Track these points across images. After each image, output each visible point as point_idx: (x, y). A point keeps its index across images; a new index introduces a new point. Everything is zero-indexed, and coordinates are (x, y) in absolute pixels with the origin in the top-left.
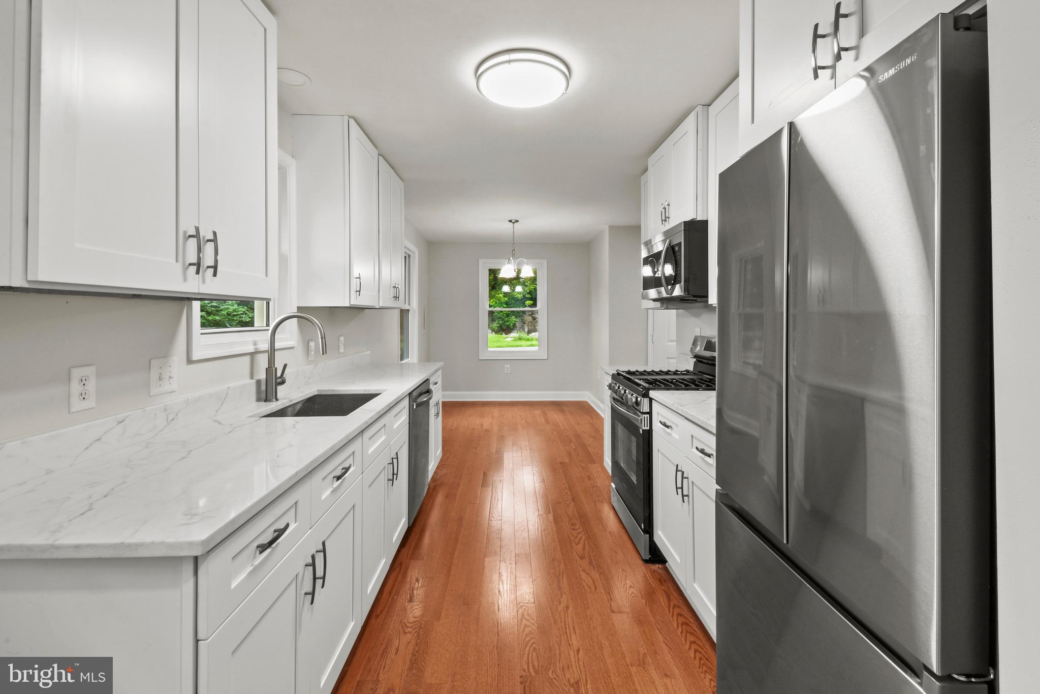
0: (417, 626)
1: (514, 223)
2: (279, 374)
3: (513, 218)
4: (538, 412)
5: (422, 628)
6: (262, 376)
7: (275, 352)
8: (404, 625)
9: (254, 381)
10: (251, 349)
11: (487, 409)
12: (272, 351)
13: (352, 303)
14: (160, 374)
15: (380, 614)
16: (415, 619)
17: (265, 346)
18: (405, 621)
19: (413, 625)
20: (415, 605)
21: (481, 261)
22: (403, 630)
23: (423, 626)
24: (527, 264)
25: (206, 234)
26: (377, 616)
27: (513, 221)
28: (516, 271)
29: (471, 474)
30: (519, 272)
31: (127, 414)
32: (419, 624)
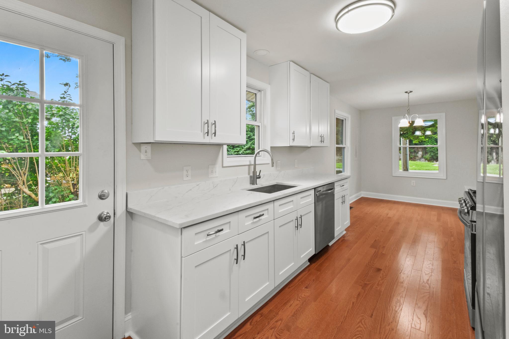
0: (304, 299)
1: (409, 93)
2: (258, 174)
3: (408, 90)
4: (434, 213)
5: (306, 302)
6: (252, 174)
7: (256, 166)
8: (298, 296)
9: (249, 176)
10: (248, 164)
11: (396, 206)
12: (255, 165)
13: (290, 145)
14: (212, 170)
15: (290, 287)
16: (304, 297)
17: (253, 163)
18: (299, 295)
19: (302, 298)
20: (307, 290)
21: (393, 118)
22: (297, 298)
23: (306, 301)
24: (419, 118)
25: (211, 121)
26: (289, 288)
27: (408, 92)
28: (411, 122)
29: (367, 239)
30: (413, 122)
31: (200, 183)
32: (305, 299)
